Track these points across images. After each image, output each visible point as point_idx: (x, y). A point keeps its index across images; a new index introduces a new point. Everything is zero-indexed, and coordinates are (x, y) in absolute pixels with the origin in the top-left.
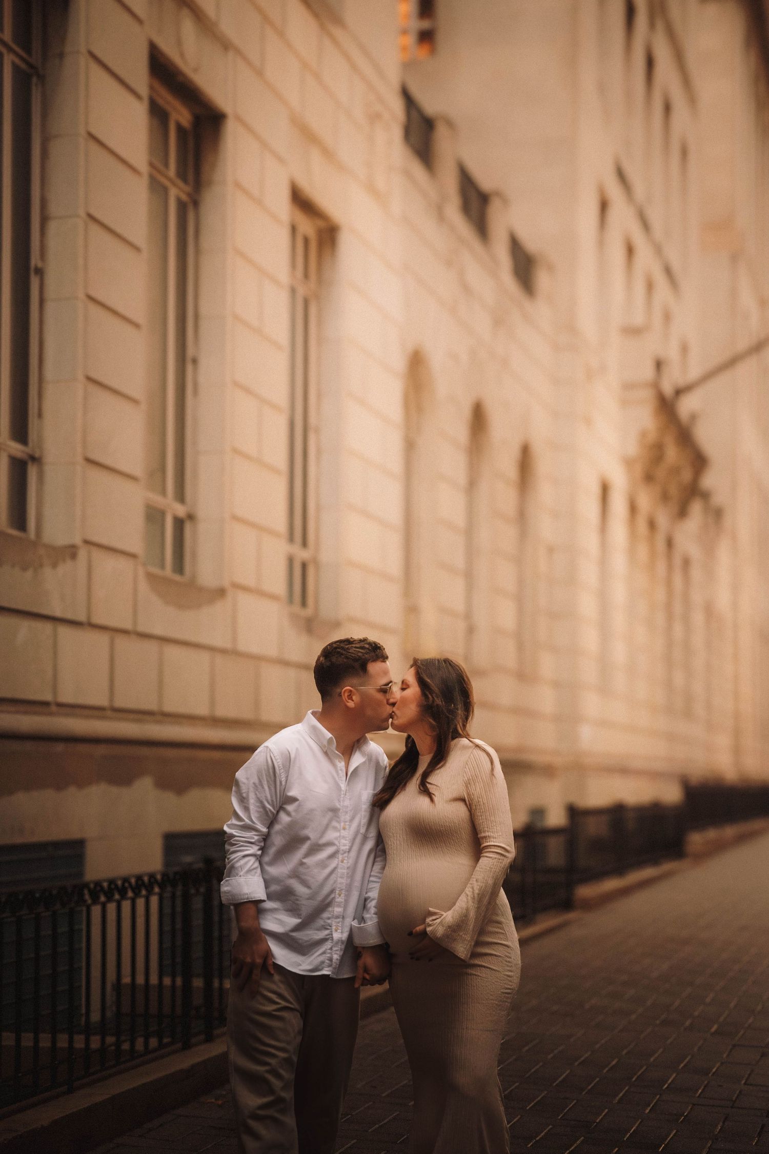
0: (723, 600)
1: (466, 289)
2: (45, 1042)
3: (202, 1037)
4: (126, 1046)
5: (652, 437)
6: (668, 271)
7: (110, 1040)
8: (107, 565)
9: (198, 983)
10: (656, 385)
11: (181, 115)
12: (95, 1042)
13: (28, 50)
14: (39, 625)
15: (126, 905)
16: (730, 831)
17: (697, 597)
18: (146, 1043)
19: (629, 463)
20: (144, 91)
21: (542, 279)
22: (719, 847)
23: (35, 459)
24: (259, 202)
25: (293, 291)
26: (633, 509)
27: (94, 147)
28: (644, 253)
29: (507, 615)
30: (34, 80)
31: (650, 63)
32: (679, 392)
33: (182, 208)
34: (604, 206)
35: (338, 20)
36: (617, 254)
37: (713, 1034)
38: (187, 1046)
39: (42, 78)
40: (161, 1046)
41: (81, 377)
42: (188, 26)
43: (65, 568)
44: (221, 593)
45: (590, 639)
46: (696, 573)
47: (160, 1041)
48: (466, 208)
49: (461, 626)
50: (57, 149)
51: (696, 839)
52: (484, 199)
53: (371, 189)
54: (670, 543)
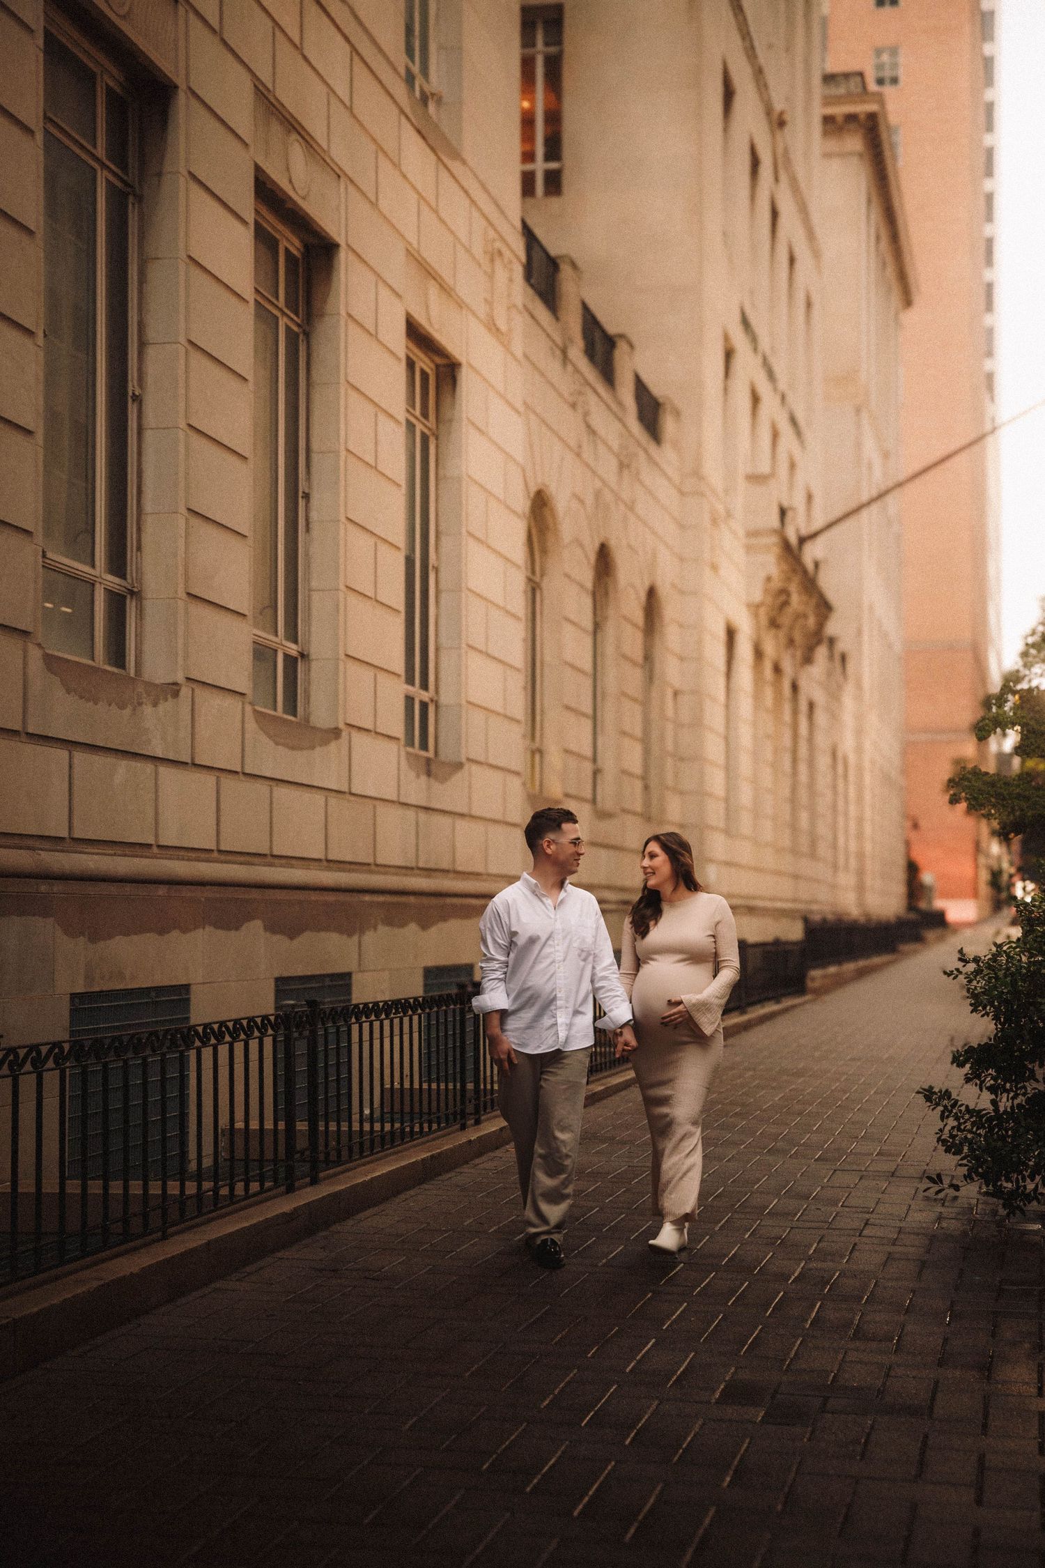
0: (848, 744)
1: (592, 431)
2: (136, 1188)
3: (308, 1180)
4: (224, 1191)
5: (777, 584)
6: (793, 421)
7: (207, 1185)
8: (211, 704)
9: (302, 1126)
10: (781, 533)
11: (290, 242)
12: (191, 1188)
13: (124, 166)
14: (138, 765)
15: (223, 1050)
16: (850, 967)
17: (821, 740)
18: (247, 1188)
19: (754, 608)
20: (250, 217)
21: (669, 425)
22: (839, 982)
23: (136, 594)
24: (374, 336)
25: (410, 427)
26: (758, 654)
27: (195, 272)
28: (769, 402)
29: (633, 759)
30: (131, 199)
31: (775, 214)
32: (802, 540)
33: (292, 339)
34: (729, 354)
35: (457, 155)
36: (744, 402)
37: (816, 1160)
38: (290, 1189)
39: (140, 199)
40: (262, 1190)
41: (183, 510)
42: (297, 152)
43: (166, 706)
44: (336, 733)
45: (716, 782)
46: (821, 718)
47: (262, 1185)
48: (590, 352)
49: (588, 767)
50: (156, 273)
51: (816, 976)
52: (610, 342)
53: (492, 327)
54: (795, 687)
